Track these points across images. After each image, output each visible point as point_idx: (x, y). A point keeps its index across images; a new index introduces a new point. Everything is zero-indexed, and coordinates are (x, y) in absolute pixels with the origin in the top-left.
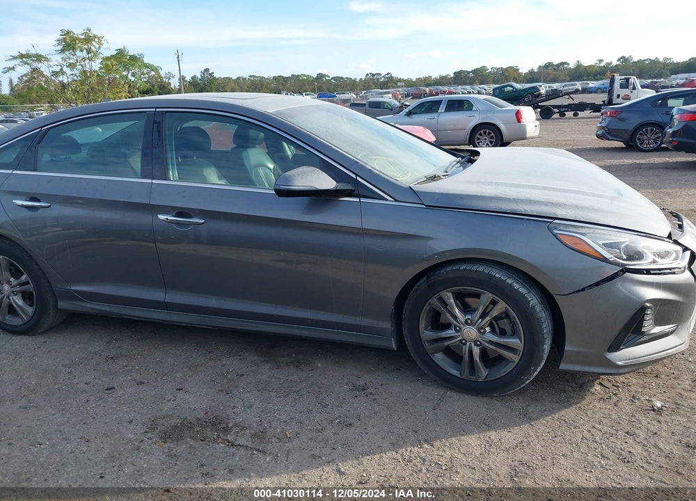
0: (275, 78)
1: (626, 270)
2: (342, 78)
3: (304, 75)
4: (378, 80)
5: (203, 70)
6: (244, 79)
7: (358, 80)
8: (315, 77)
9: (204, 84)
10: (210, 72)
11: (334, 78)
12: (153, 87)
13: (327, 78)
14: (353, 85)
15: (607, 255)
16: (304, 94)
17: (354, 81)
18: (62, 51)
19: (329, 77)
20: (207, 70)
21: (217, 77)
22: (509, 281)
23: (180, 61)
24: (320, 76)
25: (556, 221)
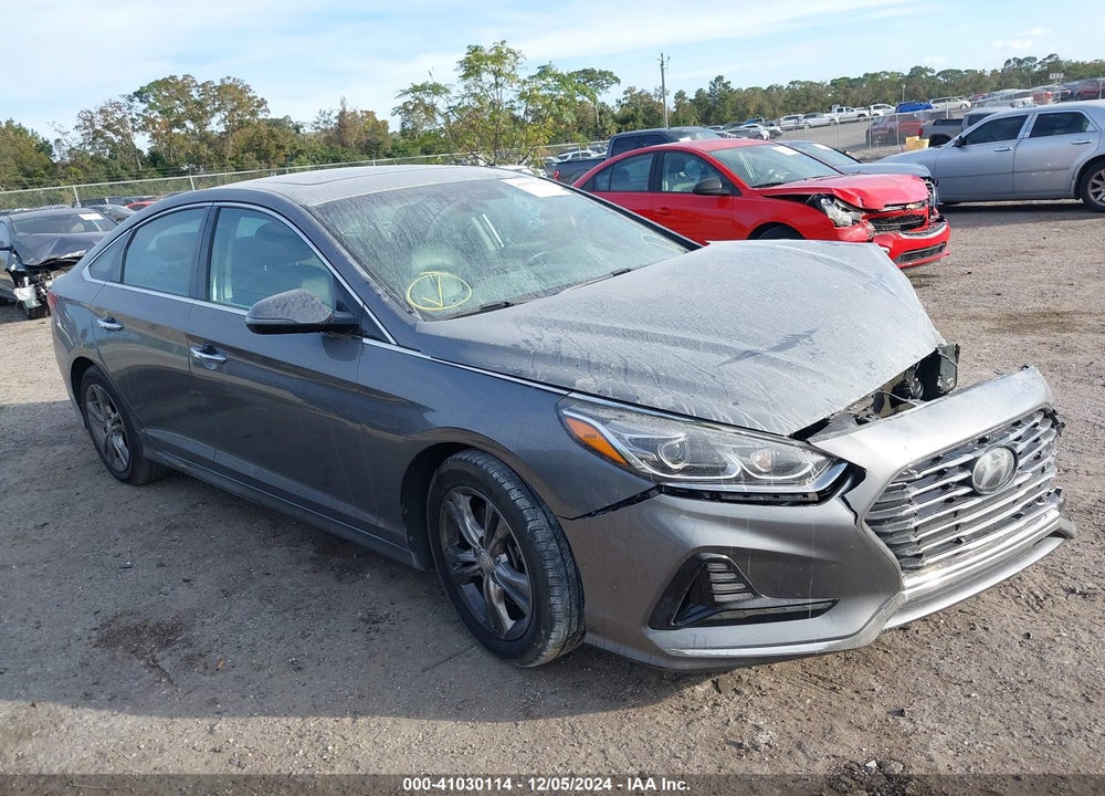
0: (834, 83)
1: (660, 489)
2: (959, 71)
3: (886, 73)
4: (1028, 69)
5: (713, 80)
6: (779, 89)
7: (988, 73)
8: (907, 73)
9: (715, 103)
10: (725, 82)
11: (944, 73)
12: (636, 111)
13: (930, 74)
14: (977, 82)
15: (635, 460)
16: (872, 107)
17: (981, 75)
18: (465, 77)
19: (933, 72)
20: (719, 78)
21: (735, 89)
22: (507, 486)
23: (665, 71)
24: (917, 72)
25: (573, 395)
